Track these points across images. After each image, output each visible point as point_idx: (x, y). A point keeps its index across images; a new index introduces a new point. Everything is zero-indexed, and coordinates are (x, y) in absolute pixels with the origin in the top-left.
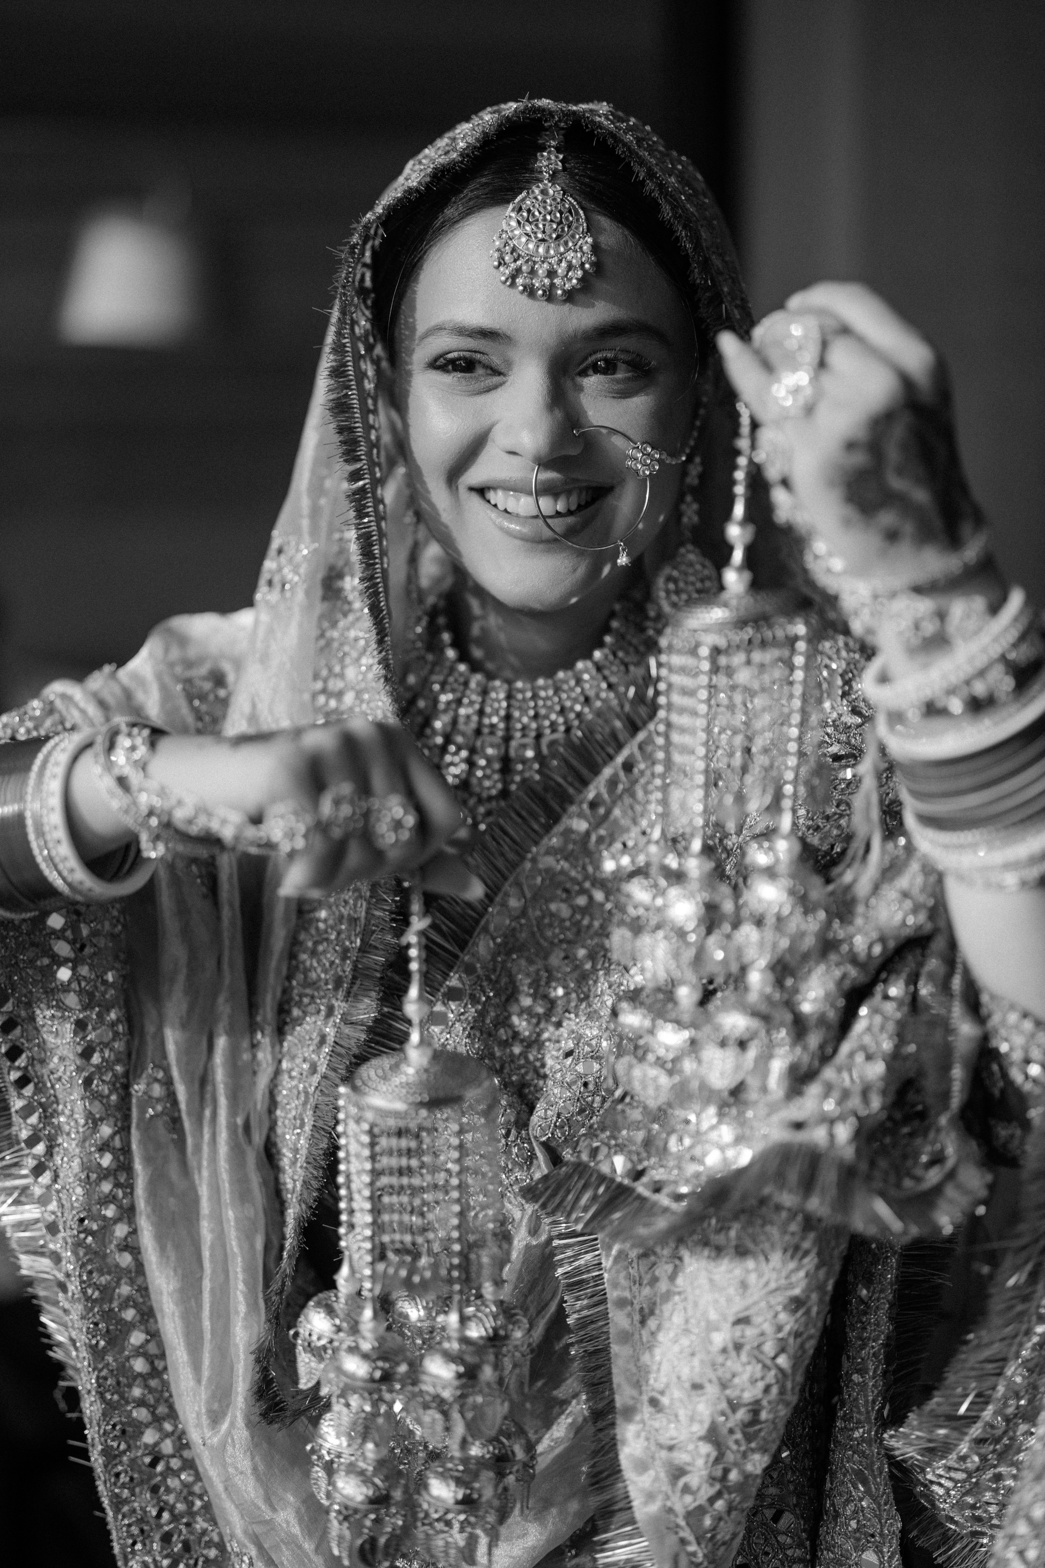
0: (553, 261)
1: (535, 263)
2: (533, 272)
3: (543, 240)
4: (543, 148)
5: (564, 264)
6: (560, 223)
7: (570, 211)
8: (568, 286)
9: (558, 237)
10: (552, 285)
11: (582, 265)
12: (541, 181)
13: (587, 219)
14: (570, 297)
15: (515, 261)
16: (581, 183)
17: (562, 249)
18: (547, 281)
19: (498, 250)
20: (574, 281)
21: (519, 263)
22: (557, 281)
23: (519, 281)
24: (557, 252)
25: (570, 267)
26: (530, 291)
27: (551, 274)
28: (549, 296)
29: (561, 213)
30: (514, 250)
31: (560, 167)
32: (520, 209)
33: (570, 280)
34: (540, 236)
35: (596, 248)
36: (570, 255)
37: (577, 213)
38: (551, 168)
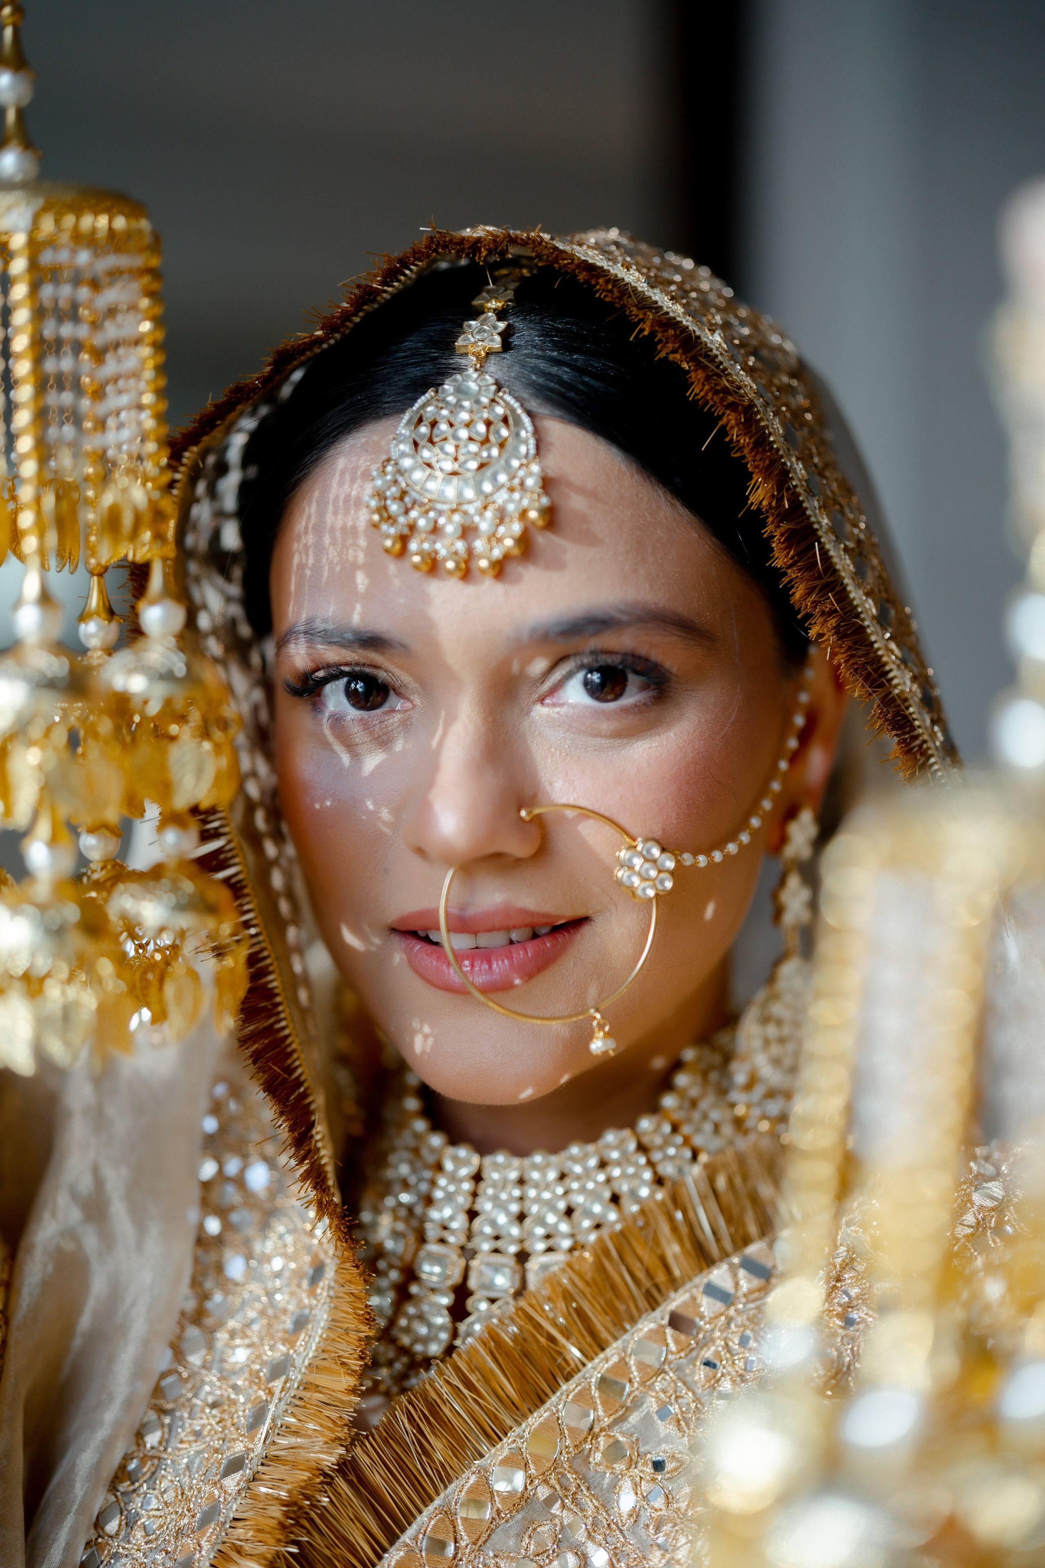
0: (471, 509)
1: (440, 513)
2: (435, 530)
3: (454, 473)
4: (476, 313)
5: (489, 514)
6: (486, 441)
7: (505, 420)
8: (497, 553)
9: (482, 466)
10: (470, 551)
11: (523, 514)
12: (460, 370)
13: (537, 432)
14: (500, 569)
15: (407, 512)
16: (535, 370)
17: (487, 487)
18: (460, 546)
19: (380, 495)
20: (509, 542)
21: (414, 514)
22: (479, 545)
23: (413, 546)
24: (479, 491)
25: (502, 517)
26: (430, 563)
27: (467, 532)
28: (464, 572)
29: (488, 423)
30: (404, 493)
31: (497, 343)
32: (420, 420)
33: (500, 540)
34: (448, 466)
35: (547, 484)
36: (502, 497)
37: (518, 422)
38: (481, 348)
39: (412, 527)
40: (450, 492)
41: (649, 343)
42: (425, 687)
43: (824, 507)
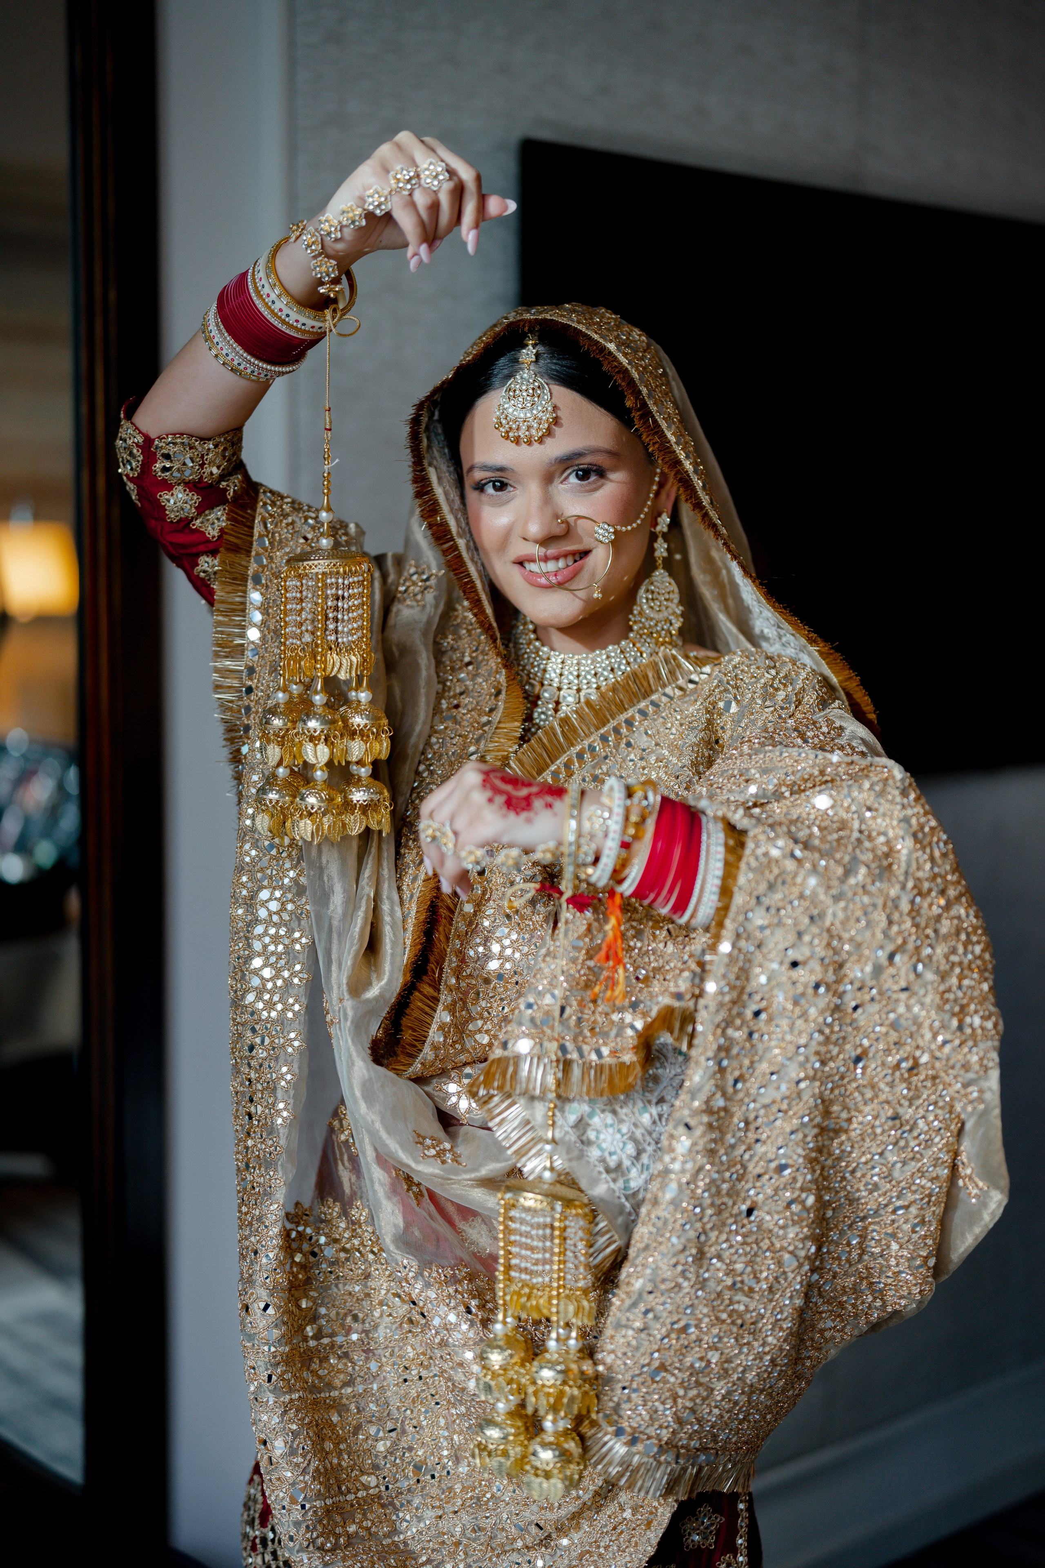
0: (530, 420)
1: (520, 422)
2: (518, 428)
3: (523, 408)
4: (526, 346)
5: (536, 421)
6: (533, 396)
7: (539, 387)
8: (540, 434)
9: (532, 405)
10: (531, 436)
11: (547, 420)
12: (522, 369)
13: (550, 390)
14: (541, 439)
15: (508, 423)
16: (548, 367)
17: (535, 412)
18: (527, 433)
19: (498, 417)
20: (543, 430)
21: (511, 423)
22: (534, 432)
23: (511, 434)
24: (532, 413)
25: (540, 422)
26: (517, 441)
27: (529, 428)
28: (529, 443)
29: (533, 389)
30: (507, 416)
31: (534, 359)
32: (510, 389)
33: (540, 430)
34: (521, 405)
35: (555, 408)
36: (540, 414)
37: (544, 388)
38: (529, 360)
39: (511, 428)
40: (522, 415)
41: (587, 352)
42: (519, 482)
43: (655, 403)
